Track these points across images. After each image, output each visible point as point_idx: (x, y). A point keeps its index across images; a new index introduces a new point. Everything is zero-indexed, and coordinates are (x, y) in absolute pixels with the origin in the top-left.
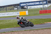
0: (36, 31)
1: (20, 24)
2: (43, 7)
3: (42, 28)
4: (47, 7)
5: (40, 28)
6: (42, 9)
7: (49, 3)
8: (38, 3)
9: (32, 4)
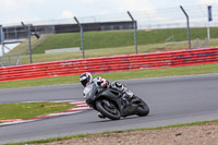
7: (10, 38)
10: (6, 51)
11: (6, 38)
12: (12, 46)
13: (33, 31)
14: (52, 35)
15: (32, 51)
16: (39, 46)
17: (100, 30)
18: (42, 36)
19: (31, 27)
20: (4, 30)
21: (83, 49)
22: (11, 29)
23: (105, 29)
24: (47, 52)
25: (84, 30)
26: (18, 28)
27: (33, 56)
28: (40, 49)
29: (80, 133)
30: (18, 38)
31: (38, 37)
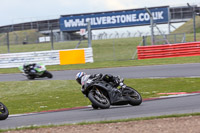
0: (125, 127)
2: (153, 32)
4: (167, 33)
7: (176, 18)
9: (109, 22)
10: (172, 29)
11: (172, 18)
12: (177, 25)
13: (197, 11)
15: (196, 30)
19: (196, 7)
20: (171, 10)
22: (177, 9)
26: (184, 9)
27: (197, 35)
30: (183, 17)
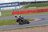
0: (9, 31)
1: (19, 21)
2: (15, 8)
3: (15, 28)
4: (19, 8)
5: (12, 28)
6: (14, 10)
7: (21, 5)
8: (10, 5)
9: (5, 6)
13: (26, 3)
14: (30, 4)
15: (26, 7)
16: (27, 6)
17: (41, 3)
18: (28, 4)
21: (37, 7)
22: (21, 3)
23: (42, 3)
24: (29, 8)
25: (37, 3)
27: (26, 9)
28: (27, 7)
29: (36, 26)
31: (27, 4)
